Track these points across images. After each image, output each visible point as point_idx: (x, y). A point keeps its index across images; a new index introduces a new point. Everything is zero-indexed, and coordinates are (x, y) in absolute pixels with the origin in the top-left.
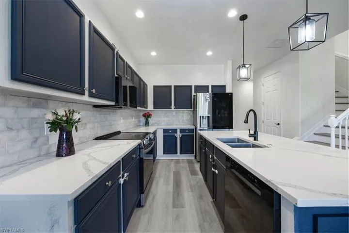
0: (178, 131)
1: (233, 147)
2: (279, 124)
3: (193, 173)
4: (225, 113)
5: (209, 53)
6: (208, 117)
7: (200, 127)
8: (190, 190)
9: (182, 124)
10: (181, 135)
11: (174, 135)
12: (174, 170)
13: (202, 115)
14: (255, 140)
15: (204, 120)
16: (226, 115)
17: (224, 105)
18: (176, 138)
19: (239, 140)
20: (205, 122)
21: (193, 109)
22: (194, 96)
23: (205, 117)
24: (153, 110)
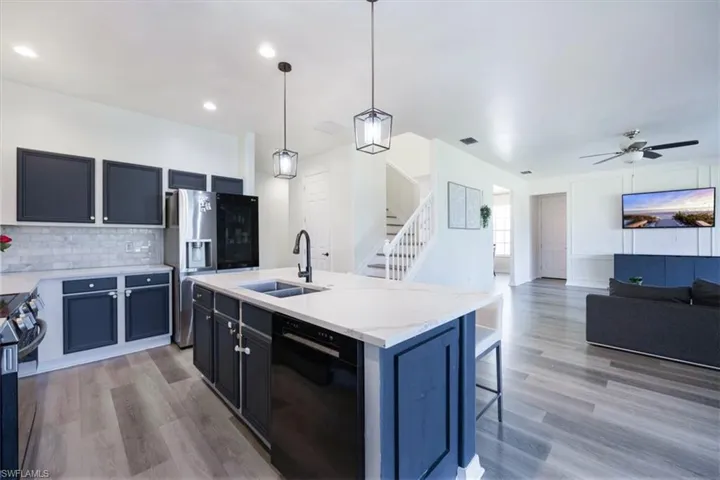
0: (121, 283)
1: (280, 296)
2: (327, 255)
3: (174, 375)
4: (243, 237)
5: (210, 106)
6: (207, 244)
7: (188, 267)
8: (173, 415)
9: (130, 262)
10: (129, 292)
11: (106, 296)
12: (112, 385)
13: (191, 240)
14: (307, 281)
15: (198, 250)
16: (246, 240)
17: (241, 219)
18: (113, 302)
19: (280, 285)
20: (200, 254)
21: (164, 226)
22: (167, 194)
23: (198, 244)
24: (16, 223)
